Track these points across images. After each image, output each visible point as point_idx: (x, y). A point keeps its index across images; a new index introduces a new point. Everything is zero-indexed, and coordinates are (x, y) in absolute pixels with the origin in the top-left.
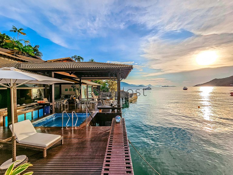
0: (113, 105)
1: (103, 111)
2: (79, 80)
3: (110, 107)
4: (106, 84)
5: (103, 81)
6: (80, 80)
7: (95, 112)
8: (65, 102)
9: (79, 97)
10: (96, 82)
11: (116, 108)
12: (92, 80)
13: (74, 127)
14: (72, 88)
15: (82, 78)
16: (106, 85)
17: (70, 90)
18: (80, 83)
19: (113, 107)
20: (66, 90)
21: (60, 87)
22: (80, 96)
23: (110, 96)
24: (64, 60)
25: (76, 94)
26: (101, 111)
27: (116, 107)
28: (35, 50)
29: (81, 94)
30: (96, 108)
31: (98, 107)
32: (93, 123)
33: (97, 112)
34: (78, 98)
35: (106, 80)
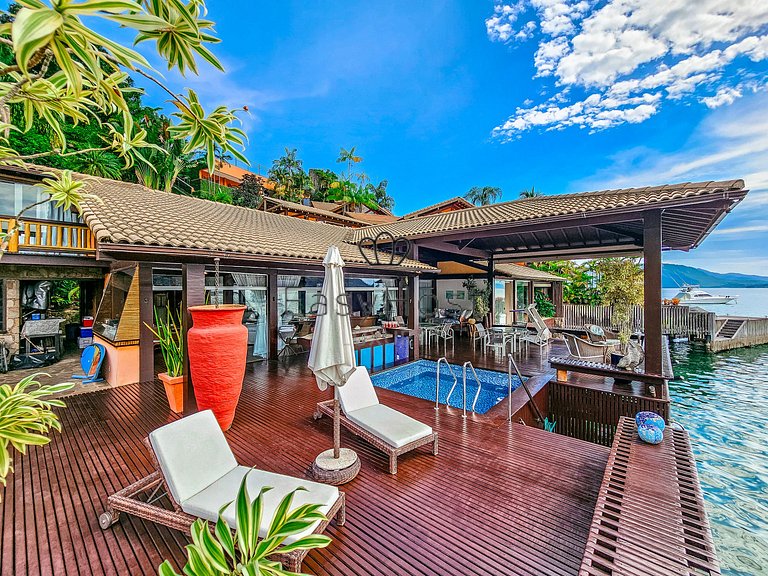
0: (622, 363)
1: (573, 379)
2: (486, 263)
3: (606, 367)
4: (589, 274)
5: (574, 264)
6: (491, 264)
7: (542, 377)
8: (445, 331)
9: (484, 317)
10: (545, 270)
11: (638, 377)
12: (529, 260)
13: (469, 413)
14: (465, 289)
15: (495, 256)
16: (587, 279)
17: (460, 295)
18: (491, 275)
19: (624, 368)
20: (449, 295)
21: (434, 285)
22: (488, 315)
23: (606, 322)
24: (443, 208)
25: (476, 309)
26: (564, 377)
27: (640, 370)
28: (379, 195)
29: (491, 311)
30: (544, 362)
31: (553, 360)
32: (530, 415)
33: (550, 377)
34: (484, 323)
35: (587, 260)
